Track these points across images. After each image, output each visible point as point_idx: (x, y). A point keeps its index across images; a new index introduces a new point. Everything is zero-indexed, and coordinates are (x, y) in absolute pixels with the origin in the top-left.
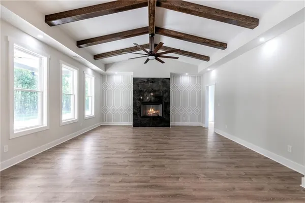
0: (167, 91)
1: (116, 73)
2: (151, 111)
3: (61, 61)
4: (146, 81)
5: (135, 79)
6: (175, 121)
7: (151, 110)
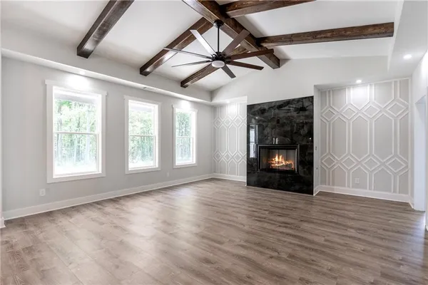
0: (306, 123)
1: (228, 101)
2: (279, 161)
3: (125, 97)
4: (266, 107)
5: (250, 108)
6: (333, 185)
7: (277, 159)
